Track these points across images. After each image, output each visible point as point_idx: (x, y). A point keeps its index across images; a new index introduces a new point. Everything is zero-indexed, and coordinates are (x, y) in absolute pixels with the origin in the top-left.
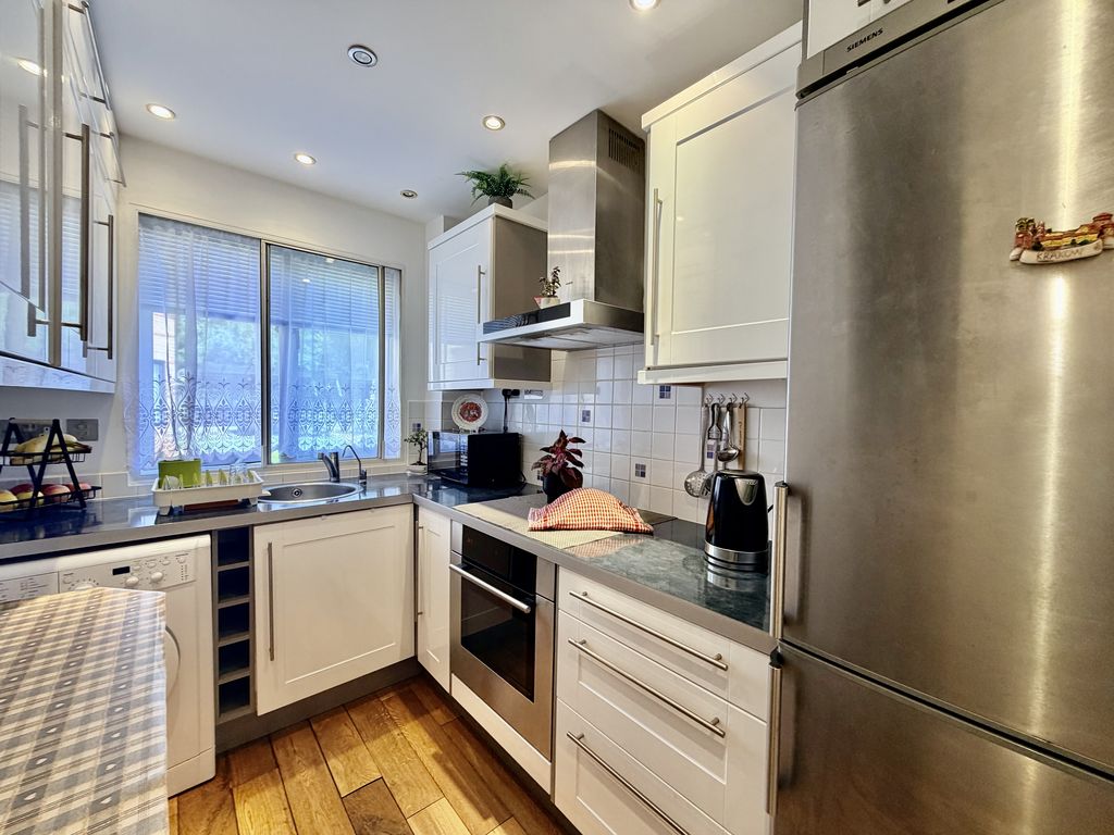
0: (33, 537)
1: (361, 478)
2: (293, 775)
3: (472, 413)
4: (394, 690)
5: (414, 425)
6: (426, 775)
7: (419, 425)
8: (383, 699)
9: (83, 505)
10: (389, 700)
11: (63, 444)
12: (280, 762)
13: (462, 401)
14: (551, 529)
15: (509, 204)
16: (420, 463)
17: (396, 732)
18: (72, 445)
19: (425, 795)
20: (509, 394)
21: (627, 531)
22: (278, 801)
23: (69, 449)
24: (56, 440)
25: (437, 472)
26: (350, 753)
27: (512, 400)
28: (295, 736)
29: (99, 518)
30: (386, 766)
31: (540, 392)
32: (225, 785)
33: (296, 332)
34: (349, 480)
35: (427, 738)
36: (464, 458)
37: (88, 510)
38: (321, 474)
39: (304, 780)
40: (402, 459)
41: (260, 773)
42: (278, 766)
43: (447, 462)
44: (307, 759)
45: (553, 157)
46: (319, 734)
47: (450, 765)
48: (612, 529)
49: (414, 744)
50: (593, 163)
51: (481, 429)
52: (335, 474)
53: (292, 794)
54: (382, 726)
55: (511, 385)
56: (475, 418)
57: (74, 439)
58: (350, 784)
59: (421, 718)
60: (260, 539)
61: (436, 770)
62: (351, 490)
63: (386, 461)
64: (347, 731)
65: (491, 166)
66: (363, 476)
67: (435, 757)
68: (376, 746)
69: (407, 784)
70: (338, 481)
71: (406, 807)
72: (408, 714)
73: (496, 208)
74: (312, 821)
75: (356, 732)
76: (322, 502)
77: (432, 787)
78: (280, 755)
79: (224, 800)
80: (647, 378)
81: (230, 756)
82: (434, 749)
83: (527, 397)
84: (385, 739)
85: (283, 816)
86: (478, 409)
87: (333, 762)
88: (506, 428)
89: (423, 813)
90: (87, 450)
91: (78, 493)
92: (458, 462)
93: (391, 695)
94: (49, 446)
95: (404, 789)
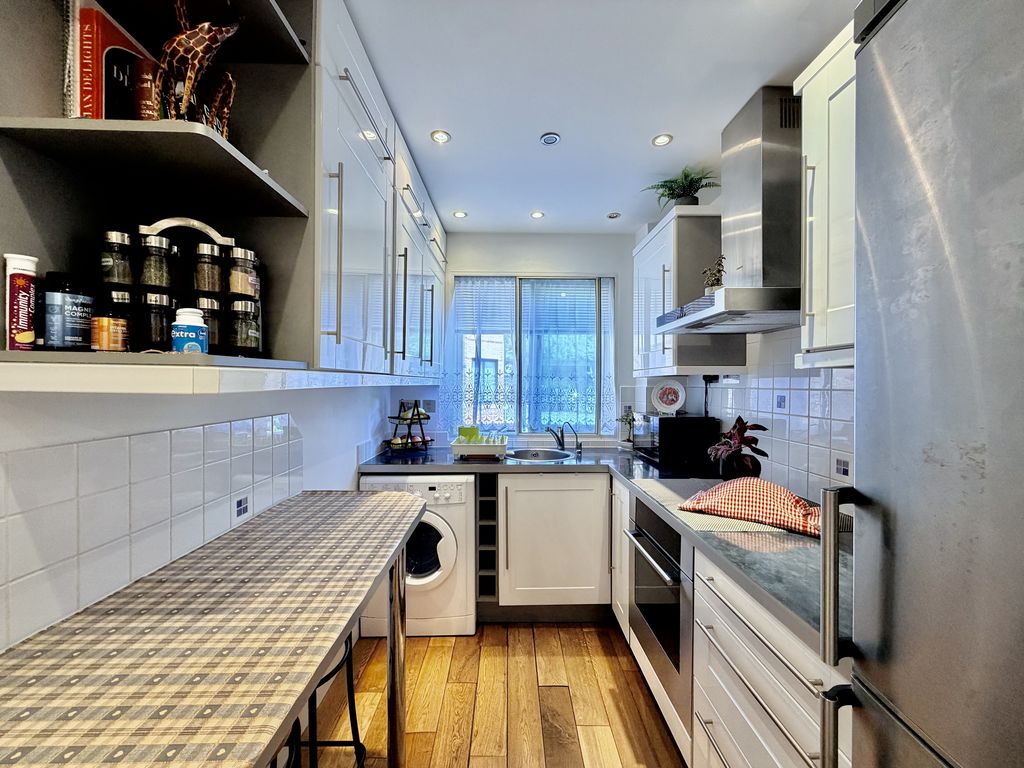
0: (406, 463)
1: (577, 448)
2: (514, 655)
3: (670, 397)
4: (595, 627)
5: (625, 407)
6: (600, 702)
7: (630, 407)
8: (585, 630)
9: (426, 449)
10: (587, 633)
11: (419, 414)
12: (510, 644)
13: (661, 386)
14: (700, 512)
15: (695, 201)
16: (629, 440)
17: (587, 659)
18: (423, 414)
19: (595, 716)
20: (710, 379)
21: (791, 531)
22: (502, 667)
23: (422, 417)
24: (416, 412)
25: (640, 449)
26: (552, 658)
27: (712, 385)
28: (522, 630)
29: (434, 458)
30: (573, 679)
31: (737, 377)
32: (479, 643)
33: (539, 337)
34: (569, 449)
35: (609, 674)
36: (657, 439)
37: (429, 452)
38: (549, 443)
39: (520, 660)
40: (615, 436)
41: (497, 645)
42: (508, 645)
43: (646, 442)
44: (525, 647)
45: (724, 147)
46: (536, 636)
47: (621, 705)
48: (772, 525)
49: (598, 674)
50: (758, 141)
51: (678, 412)
52: (561, 443)
53: (511, 667)
54: (579, 650)
55: (711, 370)
56: (673, 402)
57: (423, 411)
58: (546, 679)
59: (609, 658)
60: (503, 482)
61: (609, 702)
62: (568, 456)
63: (601, 436)
64: (555, 643)
65: (675, 173)
66: (579, 446)
67: (612, 691)
68: (570, 660)
69: (585, 701)
70: (563, 449)
71: (579, 717)
72: (600, 649)
73: (678, 209)
74: (517, 691)
75: (559, 646)
76: (552, 462)
77: (603, 714)
78: (511, 638)
79: (476, 650)
80: (804, 362)
81: (485, 627)
82: (612, 686)
83: (725, 381)
84: (578, 659)
85: (503, 678)
86: (676, 393)
87: (539, 659)
88: (707, 412)
89: (589, 728)
90: (428, 418)
91: (425, 442)
92: (653, 442)
93: (593, 630)
94: (413, 415)
95: (581, 703)
